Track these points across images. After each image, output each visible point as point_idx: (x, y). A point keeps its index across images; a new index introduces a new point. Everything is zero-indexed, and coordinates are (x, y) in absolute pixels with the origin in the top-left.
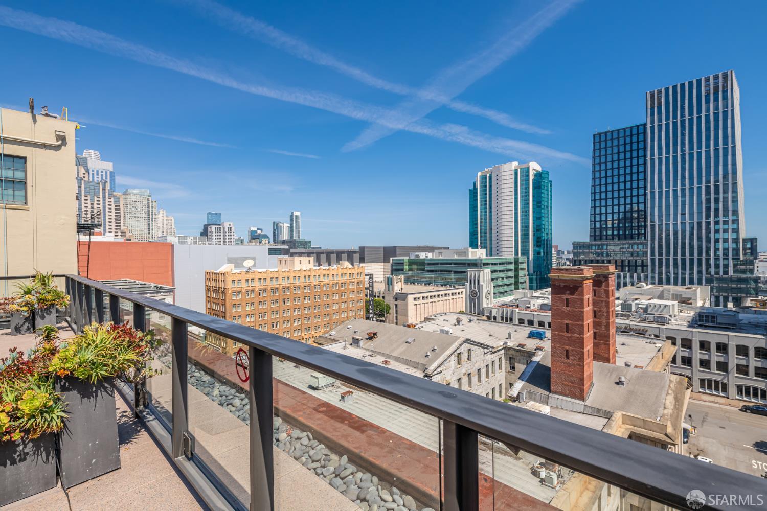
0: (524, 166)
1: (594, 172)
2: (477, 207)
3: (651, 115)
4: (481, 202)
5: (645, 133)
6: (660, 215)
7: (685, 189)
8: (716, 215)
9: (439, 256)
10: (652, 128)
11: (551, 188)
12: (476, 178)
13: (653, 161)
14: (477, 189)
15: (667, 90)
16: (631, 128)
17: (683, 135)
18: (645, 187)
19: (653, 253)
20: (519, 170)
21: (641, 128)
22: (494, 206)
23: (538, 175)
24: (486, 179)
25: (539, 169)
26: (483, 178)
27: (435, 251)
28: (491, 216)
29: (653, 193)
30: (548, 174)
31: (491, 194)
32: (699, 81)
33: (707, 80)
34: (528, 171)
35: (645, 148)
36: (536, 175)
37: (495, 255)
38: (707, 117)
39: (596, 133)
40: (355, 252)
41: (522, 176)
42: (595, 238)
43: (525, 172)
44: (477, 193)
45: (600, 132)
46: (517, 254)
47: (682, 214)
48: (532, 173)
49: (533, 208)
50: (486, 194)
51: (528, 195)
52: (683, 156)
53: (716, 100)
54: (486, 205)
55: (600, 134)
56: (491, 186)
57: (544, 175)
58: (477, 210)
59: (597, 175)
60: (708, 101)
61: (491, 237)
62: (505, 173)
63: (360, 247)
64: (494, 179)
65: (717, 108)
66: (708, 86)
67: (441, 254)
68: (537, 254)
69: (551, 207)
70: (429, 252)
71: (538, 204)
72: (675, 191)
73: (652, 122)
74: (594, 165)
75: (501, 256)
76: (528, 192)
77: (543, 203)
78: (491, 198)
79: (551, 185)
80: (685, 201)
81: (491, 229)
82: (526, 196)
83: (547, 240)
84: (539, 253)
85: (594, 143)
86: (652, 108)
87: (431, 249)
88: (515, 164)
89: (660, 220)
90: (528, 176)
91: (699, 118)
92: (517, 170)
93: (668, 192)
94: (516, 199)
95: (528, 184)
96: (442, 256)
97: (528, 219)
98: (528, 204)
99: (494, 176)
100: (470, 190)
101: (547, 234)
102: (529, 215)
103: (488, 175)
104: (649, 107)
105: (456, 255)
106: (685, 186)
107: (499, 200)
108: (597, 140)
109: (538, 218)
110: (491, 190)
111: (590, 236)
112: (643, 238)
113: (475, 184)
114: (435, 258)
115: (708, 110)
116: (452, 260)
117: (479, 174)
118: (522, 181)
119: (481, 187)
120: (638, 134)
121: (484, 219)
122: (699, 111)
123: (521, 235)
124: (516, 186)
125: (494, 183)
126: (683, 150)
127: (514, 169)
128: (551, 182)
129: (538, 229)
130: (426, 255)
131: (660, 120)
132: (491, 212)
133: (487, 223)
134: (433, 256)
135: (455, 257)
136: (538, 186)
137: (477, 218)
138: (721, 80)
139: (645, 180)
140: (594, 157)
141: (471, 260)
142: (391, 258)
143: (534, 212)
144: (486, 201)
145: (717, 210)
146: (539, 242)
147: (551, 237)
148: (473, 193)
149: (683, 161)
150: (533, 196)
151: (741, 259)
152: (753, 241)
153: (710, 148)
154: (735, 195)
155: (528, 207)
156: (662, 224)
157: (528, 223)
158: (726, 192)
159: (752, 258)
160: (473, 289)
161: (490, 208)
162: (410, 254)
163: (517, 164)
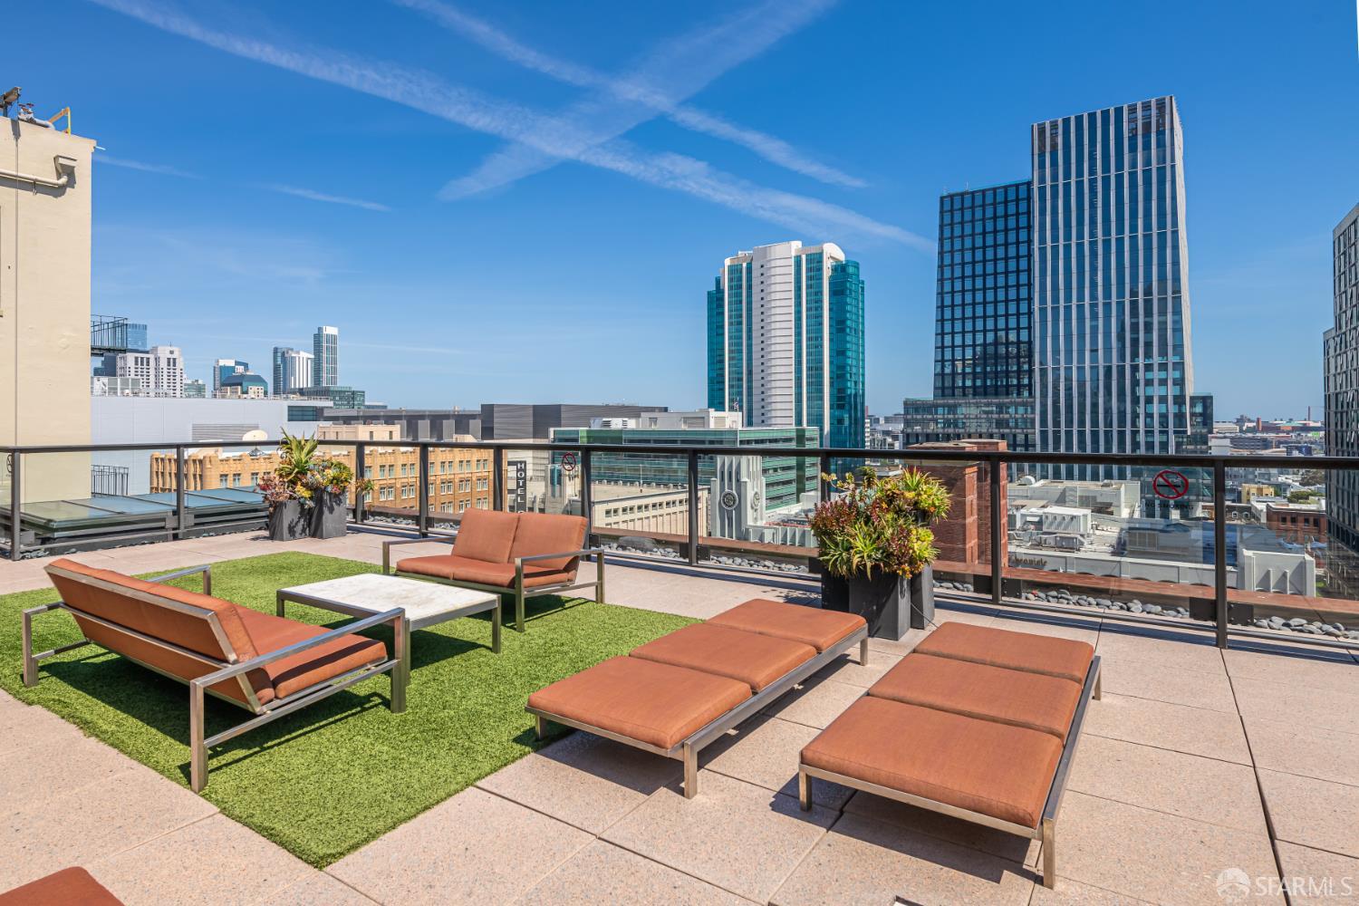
0: (814, 250)
1: (941, 267)
2: (722, 327)
3: (1039, 168)
4: (730, 317)
5: (1029, 198)
6: (1056, 352)
7: (1097, 305)
8: (1148, 355)
9: (651, 425)
10: (1042, 190)
11: (863, 295)
12: (721, 270)
13: (1043, 251)
14: (723, 292)
15: (1066, 122)
16: (1006, 188)
17: (1093, 206)
18: (1030, 299)
19: (1044, 422)
20: (804, 257)
21: (1023, 189)
22: (755, 327)
23: (840, 269)
24: (741, 272)
25: (841, 256)
26: (735, 270)
27: (643, 414)
28: (750, 346)
29: (1043, 311)
30: (858, 268)
31: (749, 303)
32: (1119, 111)
33: (1133, 110)
34: (820, 261)
35: (1029, 228)
36: (835, 269)
37: (758, 425)
38: (1133, 175)
39: (945, 194)
40: (473, 417)
41: (809, 270)
42: (943, 392)
43: (816, 261)
44: (723, 299)
45: (952, 191)
46: (799, 422)
47: (1092, 351)
48: (827, 265)
49: (830, 333)
50: (741, 302)
51: (822, 308)
52: (1093, 244)
53: (1147, 147)
54: (741, 323)
55: (952, 197)
56: (750, 287)
57: (851, 270)
58: (723, 334)
59: (947, 274)
60: (1133, 149)
61: (750, 388)
62: (778, 263)
63: (482, 406)
64: (755, 273)
65: (1147, 162)
66: (1133, 120)
67: (654, 420)
68: (836, 421)
69: (863, 332)
70: (629, 417)
71: (839, 326)
72: (1081, 308)
73: (1042, 180)
74: (941, 253)
75: (770, 425)
76: (821, 301)
77: (849, 323)
78: (749, 310)
79: (863, 288)
80: (1097, 326)
81: (750, 373)
82: (816, 309)
83: (856, 395)
84: (840, 421)
85: (942, 212)
86: (1042, 155)
87: (634, 412)
88: (796, 245)
89: (1056, 361)
90: (820, 269)
91: (1119, 178)
92: (800, 256)
93: (1068, 309)
94: (798, 313)
95: (820, 285)
96: (655, 424)
97: (821, 354)
98: (821, 324)
99: (755, 266)
100: (709, 293)
101: (856, 383)
102: (822, 346)
103: (745, 265)
104: (1036, 151)
105: (685, 422)
106: (1097, 299)
107: (765, 314)
108: (947, 207)
109: (839, 353)
110: (749, 295)
111: (935, 388)
112: (1026, 393)
113: (718, 282)
114: (641, 428)
115: (1134, 164)
116: (678, 432)
117: (727, 262)
118: (809, 278)
119: (731, 288)
120: (1017, 200)
121: (736, 350)
122: (1120, 166)
123: (808, 383)
124: (798, 289)
125: (755, 282)
126: (1093, 234)
127: (793, 254)
128: (863, 282)
129: (840, 375)
130: (624, 423)
131: (1055, 177)
132: (750, 337)
133: (742, 359)
134: (638, 424)
135: (684, 427)
136: (839, 290)
137: (723, 349)
138: (1154, 112)
139: (1030, 285)
140: (941, 240)
141: (715, 432)
142: (552, 430)
143: (831, 340)
144: (741, 316)
145: (1148, 345)
146: (841, 400)
147: (863, 390)
148: (715, 300)
149: (1094, 254)
150: (830, 310)
151: (1189, 433)
152: (1206, 401)
153: (1137, 232)
154: (1177, 318)
155: (821, 331)
156: (1058, 369)
157: (821, 361)
158: (1163, 312)
159: (1204, 431)
160: (727, 490)
161: (750, 330)
162: (592, 422)
163: (800, 246)
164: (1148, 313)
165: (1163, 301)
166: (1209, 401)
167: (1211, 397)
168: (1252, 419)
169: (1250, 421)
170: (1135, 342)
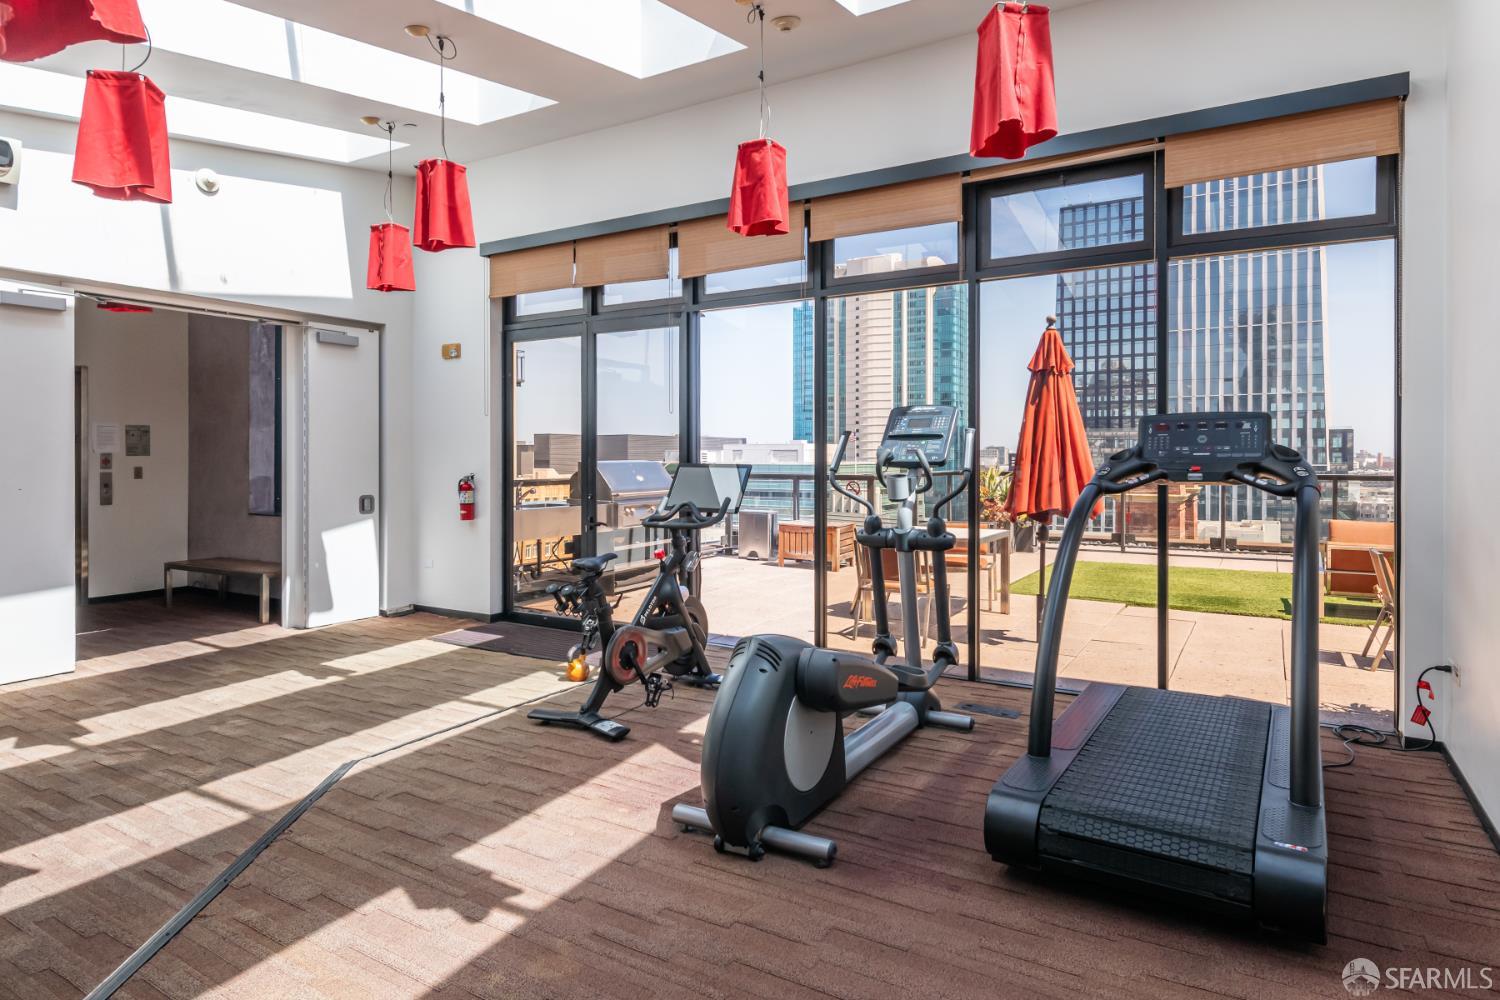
1: (1062, 286)
6: (1188, 380)
7: (1231, 330)
8: (1287, 383)
9: (734, 459)
16: (1133, 200)
22: (850, 348)
27: (725, 446)
28: (842, 370)
31: (842, 323)
37: (851, 459)
39: (1066, 205)
44: (811, 317)
45: (1074, 203)
47: (1226, 380)
49: (935, 357)
50: (832, 321)
51: (925, 329)
54: (831, 344)
55: (1073, 209)
56: (843, 304)
61: (842, 418)
63: (537, 436)
67: (739, 452)
70: (710, 449)
71: (943, 350)
72: (1214, 332)
75: (866, 459)
77: (954, 346)
78: (842, 330)
80: (1232, 354)
81: (843, 400)
82: (919, 330)
85: (1062, 226)
87: (716, 444)
88: (896, 259)
89: (1188, 390)
93: (1201, 333)
94: (898, 335)
95: (924, 304)
96: (740, 458)
98: (924, 346)
101: (962, 411)
102: (925, 371)
105: (775, 455)
106: (1232, 323)
107: (862, 334)
108: (1068, 220)
109: (944, 379)
110: (842, 314)
116: (769, 466)
124: (898, 307)
125: (850, 298)
130: (704, 456)
132: (842, 361)
133: (833, 385)
135: (773, 461)
136: (943, 310)
143: (935, 365)
145: (1287, 375)
148: (803, 318)
149: (1229, 275)
150: (935, 331)
151: (1329, 469)
152: (1346, 434)
154: (1317, 345)
155: (924, 355)
156: (1190, 399)
157: (923, 388)
158: (1302, 339)
159: (1345, 467)
161: (843, 352)
162: (666, 454)
163: (900, 260)
164: (1288, 340)
165: (1302, 326)
166: (1349, 435)
167: (1351, 431)
168: (1372, 454)
169: (1370, 456)
170: (1272, 372)
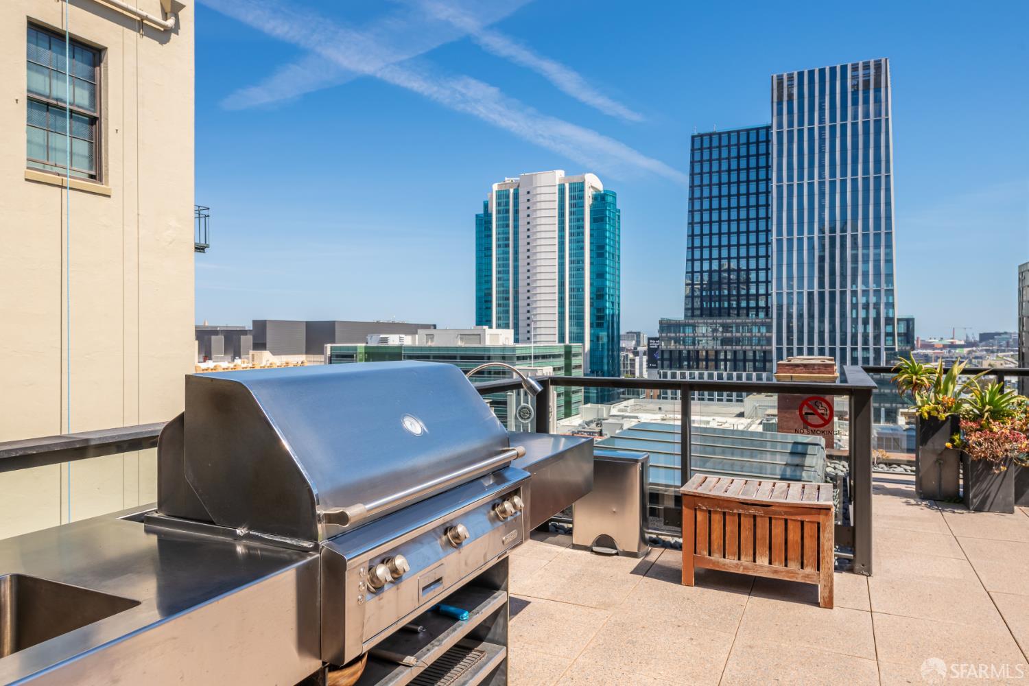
0: (576, 179)
1: (692, 199)
2: (490, 249)
3: (778, 115)
4: (498, 239)
5: (768, 141)
6: (790, 278)
7: (824, 238)
8: (866, 282)
9: (427, 342)
10: (780, 134)
11: (619, 223)
12: (489, 194)
13: (780, 188)
14: (491, 215)
15: (801, 74)
16: (748, 131)
17: (822, 152)
18: (768, 231)
19: (779, 341)
20: (567, 186)
21: (763, 133)
22: (522, 249)
23: (600, 198)
24: (508, 197)
25: (600, 187)
26: (502, 195)
27: (419, 331)
28: (516, 268)
29: (780, 242)
30: (615, 198)
31: (516, 227)
32: (844, 68)
33: (855, 68)
34: (582, 190)
35: (768, 167)
36: (595, 198)
37: (524, 342)
38: (855, 125)
39: (696, 134)
40: (244, 332)
41: (572, 198)
42: (693, 312)
43: (578, 190)
44: (490, 222)
45: (702, 131)
46: (562, 339)
48: (588, 194)
49: (591, 257)
50: (508, 226)
51: (583, 233)
52: (822, 184)
53: (866, 101)
54: (507, 246)
55: (701, 136)
56: (516, 212)
57: (609, 199)
58: (491, 256)
59: (697, 206)
60: (855, 103)
61: (516, 307)
62: (543, 190)
63: (254, 321)
64: (522, 199)
65: (866, 115)
66: (855, 77)
67: (431, 337)
68: (595, 339)
69: (619, 257)
70: (406, 334)
71: (599, 251)
72: (811, 240)
73: (780, 125)
74: (692, 187)
75: (536, 342)
76: (583, 227)
77: (607, 248)
78: (516, 233)
79: (619, 216)
80: (824, 256)
81: (516, 293)
83: (613, 316)
84: (598, 338)
85: (693, 150)
86: (780, 102)
87: (411, 329)
88: (559, 174)
89: (790, 286)
90: (582, 198)
91: (844, 127)
92: (564, 185)
93: (800, 241)
94: (562, 237)
95: (583, 213)
96: (432, 341)
97: (583, 276)
98: (583, 248)
99: (522, 192)
100: (477, 216)
101: (613, 303)
102: (583, 269)
103: (512, 191)
104: (775, 100)
105: (461, 339)
106: (824, 232)
107: (531, 238)
108: (697, 145)
109: (599, 275)
110: (516, 220)
111: (686, 309)
112: (762, 315)
113: (486, 206)
114: (417, 344)
115: (855, 117)
116: (457, 349)
117: (495, 187)
118: (571, 206)
119: (498, 212)
120: (758, 143)
121: (503, 270)
122: (844, 117)
123: (570, 303)
124: (562, 215)
125: (522, 207)
126: (821, 176)
127: (557, 183)
128: (619, 211)
129: (599, 295)
130: (401, 339)
131: (791, 124)
132: (516, 259)
133: (508, 280)
134: (414, 340)
135: (460, 344)
136: (599, 218)
137: (491, 270)
138: (872, 71)
139: (767, 218)
140: (692, 175)
141: (488, 349)
142: (328, 346)
143: (592, 264)
144: (508, 239)
145: (866, 274)
146: (599, 319)
147: (619, 310)
148: (483, 223)
149: (822, 194)
150: (591, 235)
151: (897, 350)
152: (909, 322)
153: (857, 175)
154: (888, 250)
155: (583, 255)
156: (792, 293)
157: (583, 283)
158: (877, 246)
159: (908, 348)
160: (522, 404)
161: (516, 253)
162: (369, 337)
163: (563, 175)
164: (866, 246)
165: (877, 236)
166: (911, 323)
167: (913, 320)
170: (855, 271)
